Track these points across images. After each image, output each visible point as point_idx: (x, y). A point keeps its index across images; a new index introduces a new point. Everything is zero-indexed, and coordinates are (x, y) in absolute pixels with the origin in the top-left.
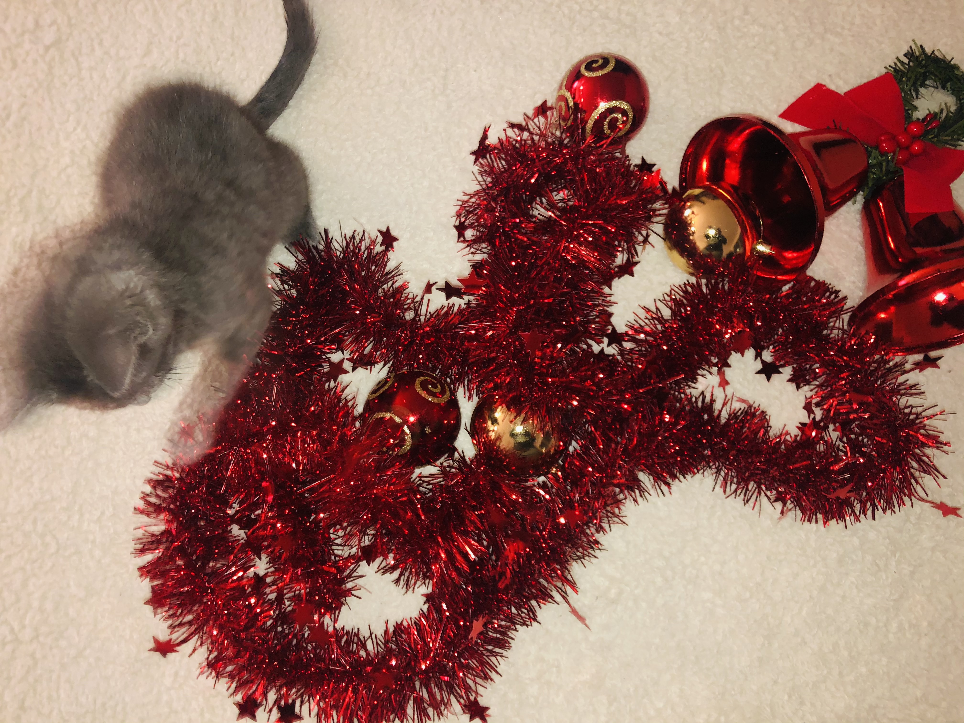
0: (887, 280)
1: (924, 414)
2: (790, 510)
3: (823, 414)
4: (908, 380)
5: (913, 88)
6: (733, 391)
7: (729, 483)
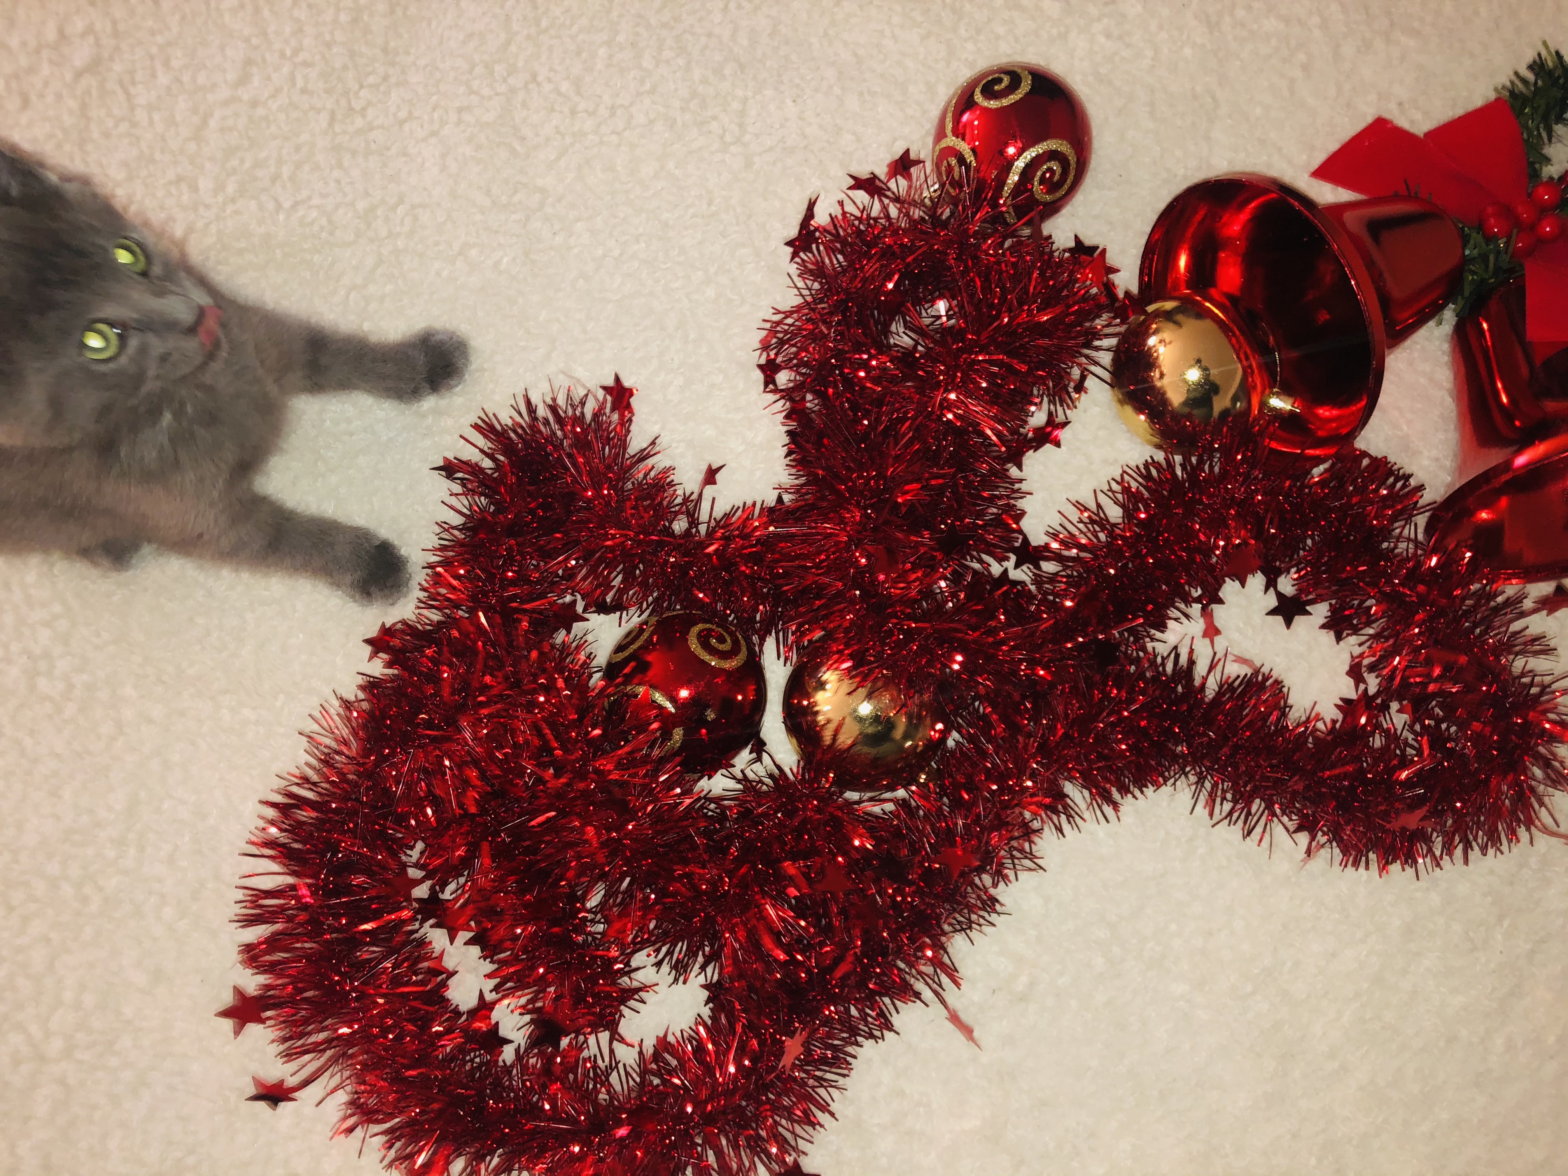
0: (1494, 458)
1: (1554, 686)
2: (1323, 846)
3: (1380, 684)
4: (1527, 627)
5: (1542, 125)
6: (1227, 644)
7: (1218, 800)
